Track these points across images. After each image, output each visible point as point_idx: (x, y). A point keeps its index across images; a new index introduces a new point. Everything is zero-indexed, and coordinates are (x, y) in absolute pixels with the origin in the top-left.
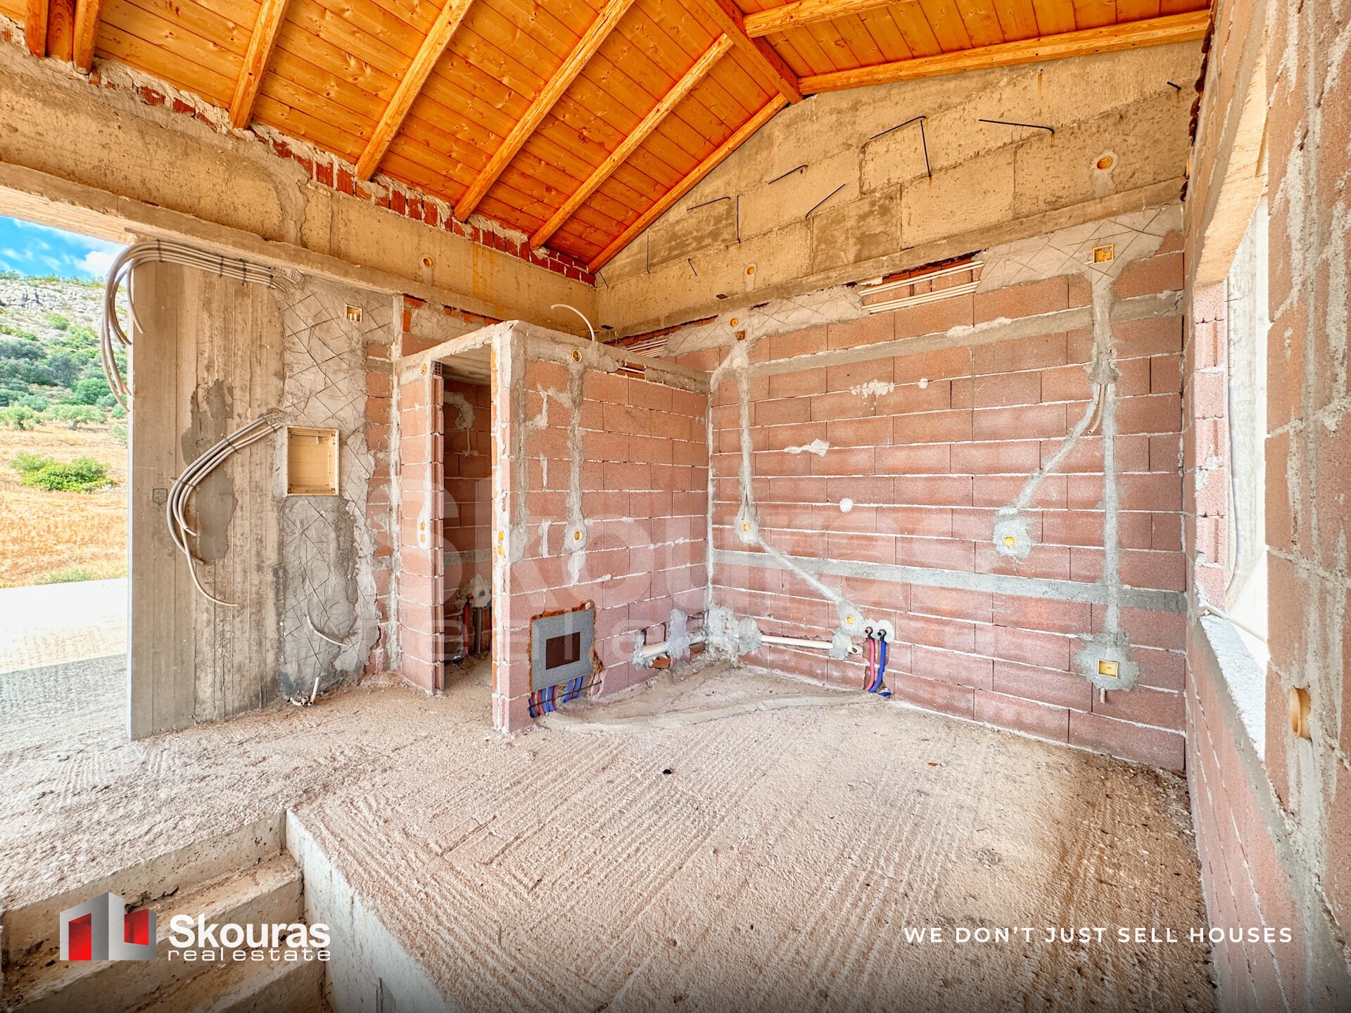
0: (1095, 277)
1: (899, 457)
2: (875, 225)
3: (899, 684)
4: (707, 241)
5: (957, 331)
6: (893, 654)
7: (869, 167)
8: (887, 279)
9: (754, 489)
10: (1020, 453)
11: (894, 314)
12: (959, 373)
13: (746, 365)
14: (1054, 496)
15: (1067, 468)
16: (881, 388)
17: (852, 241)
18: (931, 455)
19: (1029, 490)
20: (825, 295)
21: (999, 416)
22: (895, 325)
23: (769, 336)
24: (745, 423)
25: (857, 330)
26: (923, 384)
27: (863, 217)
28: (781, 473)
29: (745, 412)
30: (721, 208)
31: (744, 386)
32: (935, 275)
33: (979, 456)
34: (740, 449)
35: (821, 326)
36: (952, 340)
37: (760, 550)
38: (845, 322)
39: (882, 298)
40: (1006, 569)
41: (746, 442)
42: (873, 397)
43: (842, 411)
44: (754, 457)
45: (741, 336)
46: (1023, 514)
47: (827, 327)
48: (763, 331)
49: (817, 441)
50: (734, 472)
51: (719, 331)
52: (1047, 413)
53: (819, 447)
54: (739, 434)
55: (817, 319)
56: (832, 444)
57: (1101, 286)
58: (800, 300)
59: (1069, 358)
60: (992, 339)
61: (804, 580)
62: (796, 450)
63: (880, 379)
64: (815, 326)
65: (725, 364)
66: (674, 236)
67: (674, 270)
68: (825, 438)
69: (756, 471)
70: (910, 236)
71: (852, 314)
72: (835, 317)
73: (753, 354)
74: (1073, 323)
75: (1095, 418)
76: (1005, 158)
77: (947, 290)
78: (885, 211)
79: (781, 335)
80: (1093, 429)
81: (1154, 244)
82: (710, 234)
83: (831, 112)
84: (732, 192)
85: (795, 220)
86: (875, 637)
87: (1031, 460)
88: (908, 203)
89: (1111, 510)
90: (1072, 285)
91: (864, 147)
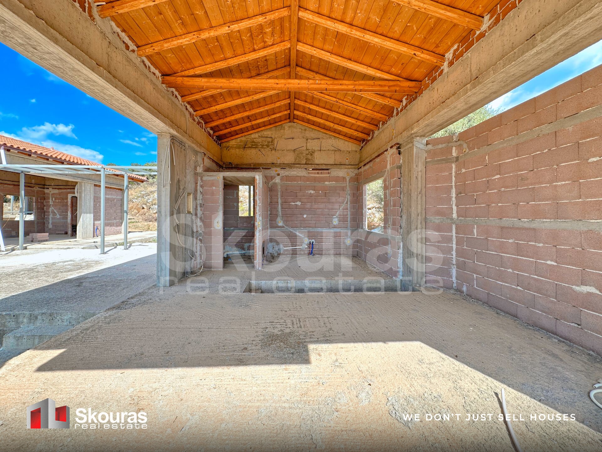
0: (347, 178)
1: (316, 206)
2: (309, 157)
3: (316, 252)
4: (265, 147)
5: (327, 183)
6: (314, 246)
7: (308, 144)
8: (313, 169)
9: (282, 212)
10: (336, 206)
11: (315, 177)
12: (327, 191)
13: (279, 182)
14: (342, 214)
15: (343, 209)
16: (312, 192)
17: (304, 159)
18: (322, 206)
19: (338, 213)
20: (300, 170)
21: (333, 199)
22: (315, 180)
23: (286, 176)
24: (279, 196)
25: (308, 179)
26: (320, 192)
27: (307, 154)
28: (289, 209)
29: (279, 193)
30: (270, 140)
31: (279, 187)
32: (322, 171)
33: (330, 207)
34: (278, 203)
36: (325, 184)
37: (284, 227)
38: (305, 177)
39: (312, 173)
40: (335, 227)
41: (280, 201)
42: (310, 193)
43: (304, 196)
44: (282, 205)
45: (278, 175)
46: (337, 217)
47: (301, 177)
48: (285, 175)
50: (276, 209)
51: (271, 172)
52: (340, 200)
53: (299, 203)
54: (278, 199)
56: (302, 203)
57: (348, 180)
58: (295, 169)
59: (344, 191)
60: (332, 185)
62: (293, 204)
63: (312, 190)
64: (298, 176)
65: (274, 181)
66: (253, 142)
67: (253, 151)
68: (300, 201)
69: (282, 208)
70: (317, 161)
71: (306, 175)
72: (303, 175)
73: (282, 179)
74: (345, 185)
75: (347, 201)
76: (333, 152)
77: (324, 175)
78: (311, 155)
79: (289, 177)
80: (347, 203)
81: (354, 175)
82: (266, 145)
83: (300, 129)
84: (273, 137)
85: (291, 150)
86: (311, 243)
87: (338, 208)
88: (316, 155)
89: (349, 216)
90: (344, 179)
91: (307, 140)
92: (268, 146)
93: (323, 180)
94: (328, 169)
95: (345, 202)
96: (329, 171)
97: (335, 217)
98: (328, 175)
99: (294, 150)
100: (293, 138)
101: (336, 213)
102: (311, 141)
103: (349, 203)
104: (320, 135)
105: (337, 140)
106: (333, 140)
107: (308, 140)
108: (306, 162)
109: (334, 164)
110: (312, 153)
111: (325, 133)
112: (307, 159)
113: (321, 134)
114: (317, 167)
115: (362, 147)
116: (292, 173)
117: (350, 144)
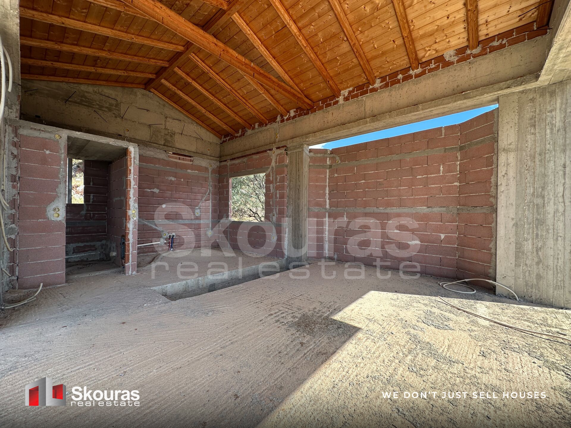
0: (209, 169)
1: (177, 195)
2: (168, 138)
4: (104, 109)
5: (189, 171)
7: (168, 123)
8: (174, 153)
10: (199, 197)
11: (176, 162)
12: (189, 179)
14: (204, 205)
15: (206, 200)
16: (173, 179)
17: (163, 139)
18: (184, 195)
20: (158, 151)
21: (196, 189)
22: (176, 165)
25: (167, 163)
26: (182, 180)
27: (166, 135)
28: (144, 196)
30: (113, 102)
32: (184, 157)
33: (193, 197)
35: (157, 159)
36: (188, 172)
38: (164, 160)
39: (173, 158)
42: (171, 180)
43: (163, 182)
46: (199, 208)
47: (159, 159)
49: (156, 189)
52: (203, 190)
53: (156, 191)
55: (156, 156)
56: (160, 190)
57: (210, 171)
58: (151, 149)
59: (206, 182)
60: (195, 174)
61: (151, 227)
62: (149, 190)
63: (173, 177)
64: (155, 158)
66: (84, 96)
67: (84, 110)
68: (158, 188)
70: (177, 145)
71: (165, 158)
72: (161, 158)
74: (207, 176)
75: (209, 192)
76: (195, 139)
77: (186, 162)
78: (171, 136)
79: (143, 156)
80: (209, 194)
81: (216, 167)
82: (107, 107)
83: (157, 102)
84: (119, 99)
85: (145, 124)
86: (171, 237)
87: (201, 198)
88: (177, 137)
89: (210, 207)
90: (206, 169)
91: (166, 118)
92: (110, 110)
93: (186, 167)
94: (190, 157)
95: (207, 193)
96: (192, 159)
97: (197, 208)
98: (191, 163)
99: (150, 126)
100: (147, 110)
101: (199, 204)
102: (171, 120)
103: (211, 195)
104: (181, 117)
105: (199, 127)
106: (195, 127)
107: (168, 119)
108: (164, 143)
109: (195, 151)
110: (173, 134)
111: (187, 117)
112: (165, 140)
113: (183, 116)
114: (179, 152)
115: (224, 142)
116: (148, 152)
117: (212, 136)
